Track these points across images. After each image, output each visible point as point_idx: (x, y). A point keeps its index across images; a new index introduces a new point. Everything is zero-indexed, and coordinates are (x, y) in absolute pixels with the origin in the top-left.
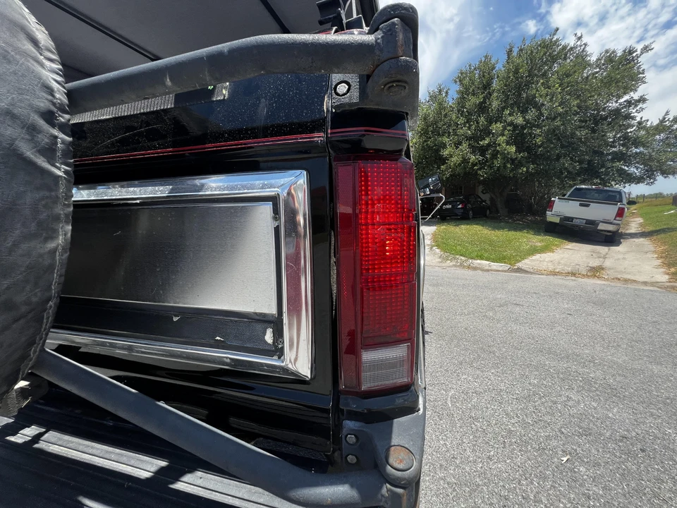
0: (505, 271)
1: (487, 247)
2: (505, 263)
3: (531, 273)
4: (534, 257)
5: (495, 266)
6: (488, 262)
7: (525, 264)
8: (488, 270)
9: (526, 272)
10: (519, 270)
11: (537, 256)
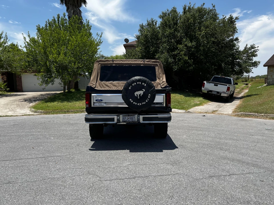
0: (184, 113)
1: (177, 104)
2: (184, 110)
3: (193, 113)
4: (195, 108)
5: (180, 111)
6: (177, 110)
7: (191, 110)
8: (178, 113)
9: (191, 113)
10: (189, 112)
11: (197, 107)
